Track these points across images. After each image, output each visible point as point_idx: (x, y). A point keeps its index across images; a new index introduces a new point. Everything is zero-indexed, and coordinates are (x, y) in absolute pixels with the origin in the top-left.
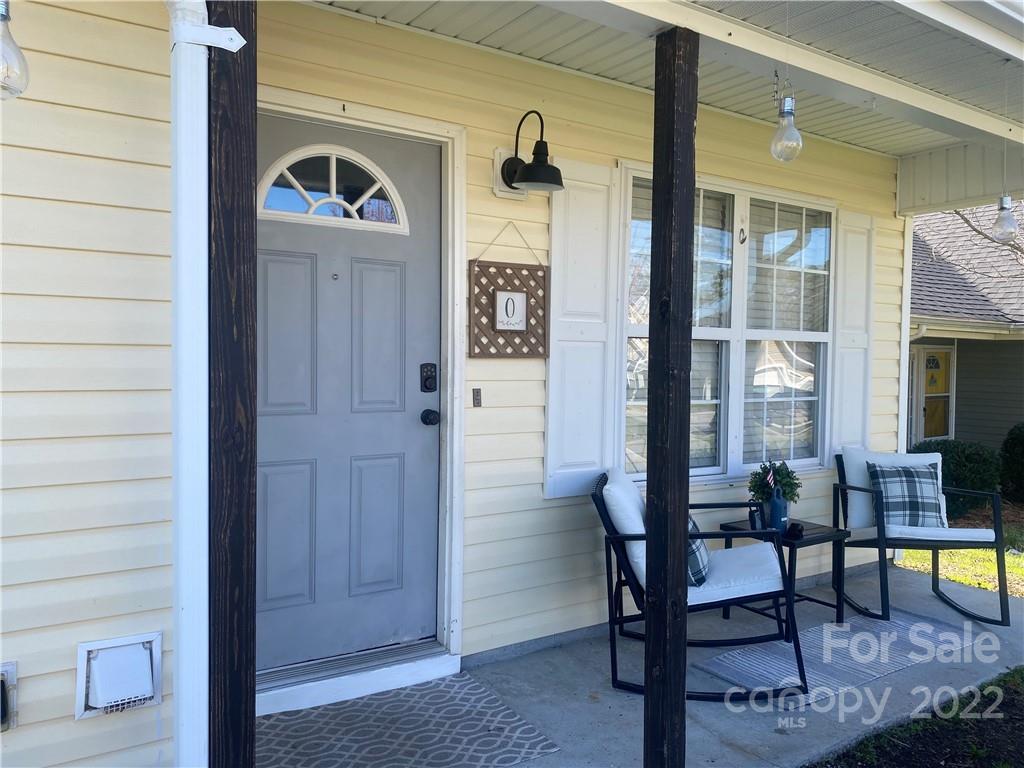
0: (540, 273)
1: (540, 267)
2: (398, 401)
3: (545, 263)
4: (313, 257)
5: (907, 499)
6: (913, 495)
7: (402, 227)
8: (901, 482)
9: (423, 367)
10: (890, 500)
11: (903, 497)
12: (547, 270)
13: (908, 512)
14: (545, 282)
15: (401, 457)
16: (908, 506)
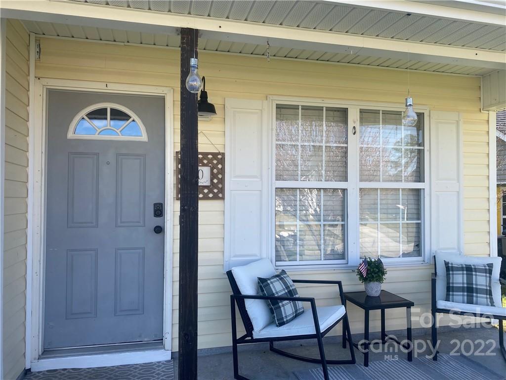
0: (220, 157)
1: (219, 154)
2: (142, 222)
3: (222, 151)
4: (97, 154)
5: (465, 285)
6: (470, 282)
7: (144, 137)
8: (463, 274)
9: (155, 205)
10: (455, 285)
11: (463, 283)
12: (223, 154)
13: (466, 294)
14: (222, 161)
15: (143, 249)
16: (466, 289)
